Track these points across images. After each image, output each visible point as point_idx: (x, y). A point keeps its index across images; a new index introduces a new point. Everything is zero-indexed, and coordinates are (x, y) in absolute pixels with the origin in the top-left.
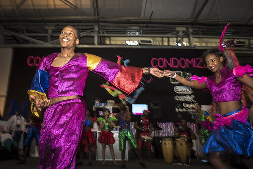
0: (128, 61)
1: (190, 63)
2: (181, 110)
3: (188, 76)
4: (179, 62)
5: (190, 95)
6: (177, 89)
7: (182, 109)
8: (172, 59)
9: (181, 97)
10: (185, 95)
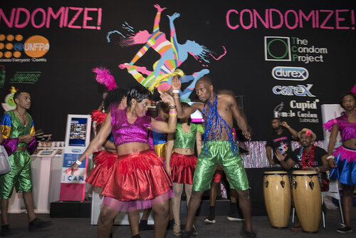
0: (176, 15)
1: (307, 19)
2: (284, 114)
3: (303, 46)
4: (284, 19)
5: (305, 83)
6: (279, 73)
7: (288, 112)
8: (269, 13)
9: (286, 88)
10: (295, 84)
